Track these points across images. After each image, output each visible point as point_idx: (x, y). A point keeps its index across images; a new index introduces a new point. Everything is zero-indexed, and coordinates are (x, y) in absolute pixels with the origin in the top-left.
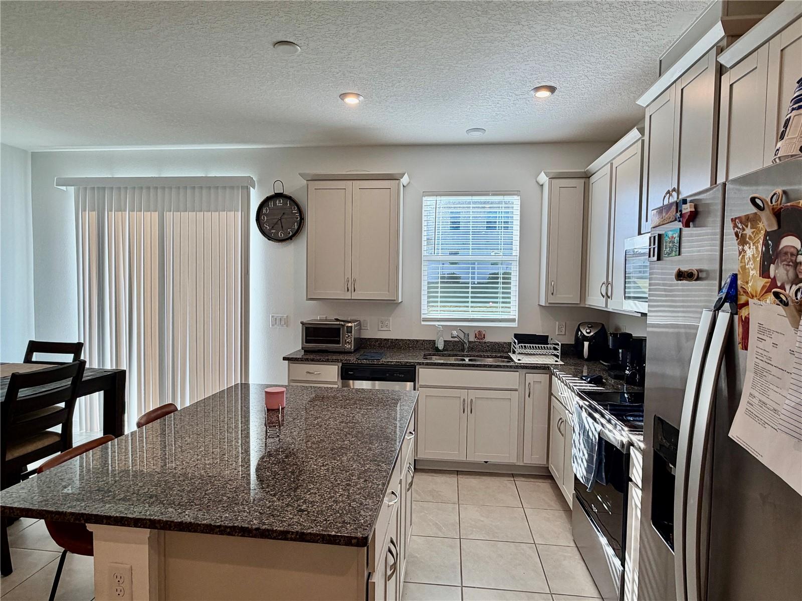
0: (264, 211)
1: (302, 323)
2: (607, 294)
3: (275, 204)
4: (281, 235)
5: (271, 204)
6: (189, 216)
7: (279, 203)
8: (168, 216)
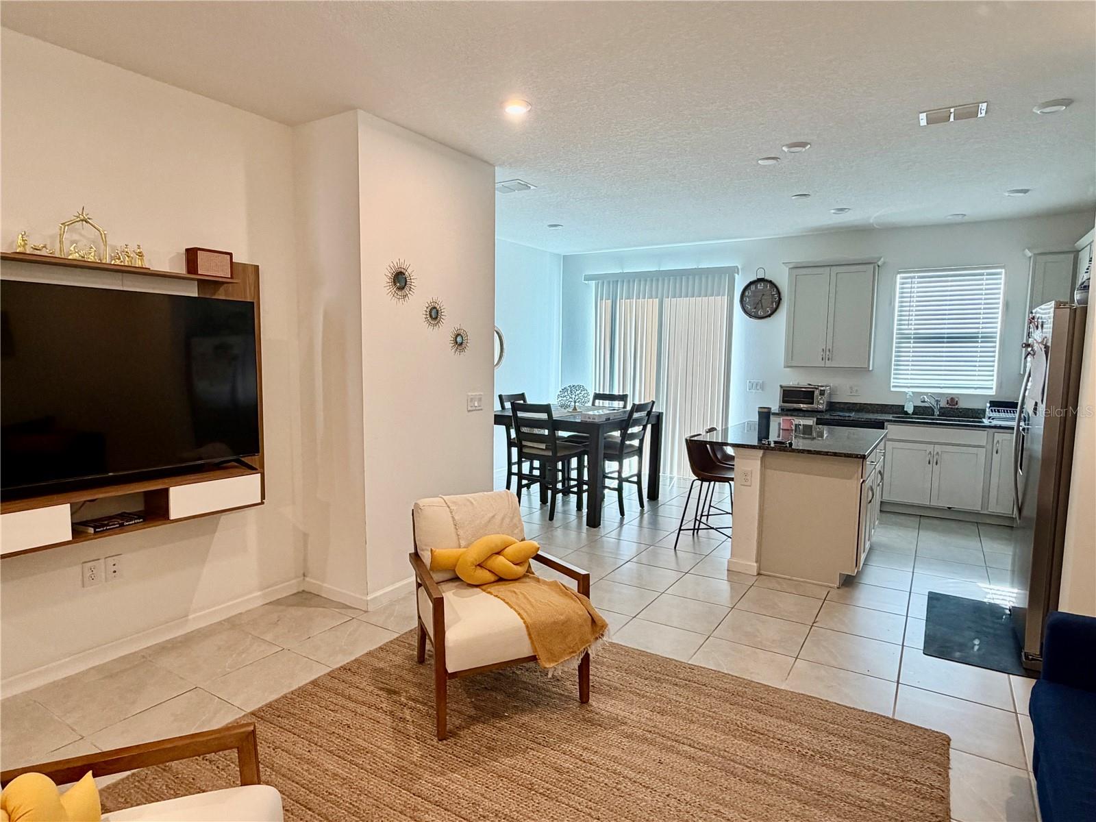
0: (747, 294)
1: (781, 387)
3: (756, 287)
4: (760, 313)
5: (753, 287)
6: (683, 302)
7: (760, 286)
8: (666, 301)
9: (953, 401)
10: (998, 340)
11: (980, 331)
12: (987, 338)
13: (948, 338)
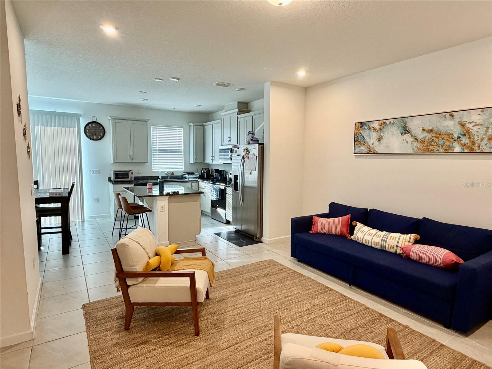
0: (87, 128)
1: (113, 171)
2: (213, 159)
4: (95, 138)
5: (90, 125)
7: (94, 125)
8: (37, 127)
9: (172, 173)
10: (183, 152)
11: (178, 149)
12: (180, 151)
13: (169, 151)
